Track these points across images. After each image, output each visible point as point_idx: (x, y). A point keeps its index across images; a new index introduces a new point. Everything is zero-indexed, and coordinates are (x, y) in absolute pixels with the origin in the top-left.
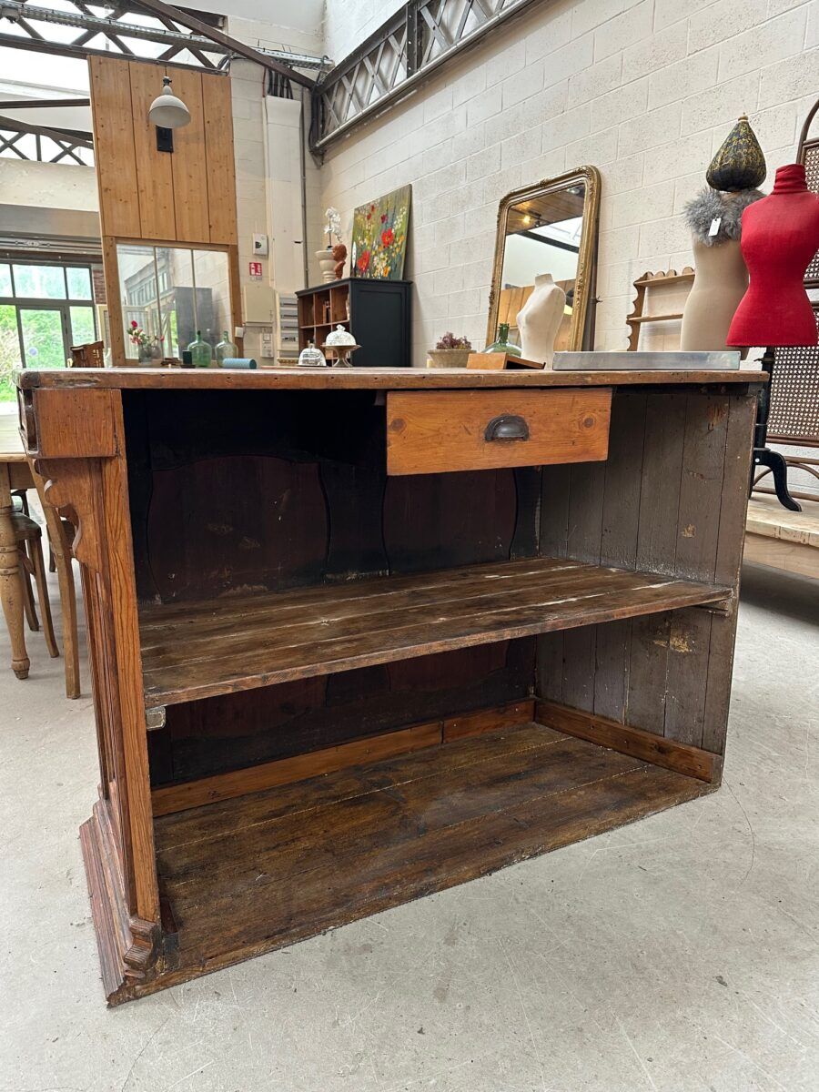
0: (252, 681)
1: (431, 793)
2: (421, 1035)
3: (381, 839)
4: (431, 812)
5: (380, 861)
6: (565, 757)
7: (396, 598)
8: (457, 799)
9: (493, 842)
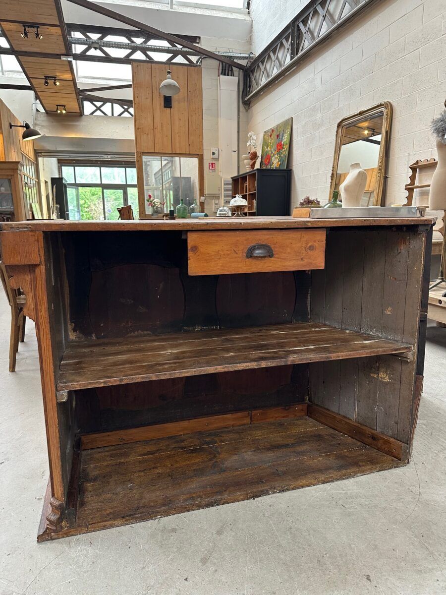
0: (114, 381)
1: (235, 450)
2: (186, 582)
3: (200, 472)
4: (232, 461)
5: (194, 485)
6: (318, 437)
7: (216, 341)
8: (248, 455)
9: (260, 481)
